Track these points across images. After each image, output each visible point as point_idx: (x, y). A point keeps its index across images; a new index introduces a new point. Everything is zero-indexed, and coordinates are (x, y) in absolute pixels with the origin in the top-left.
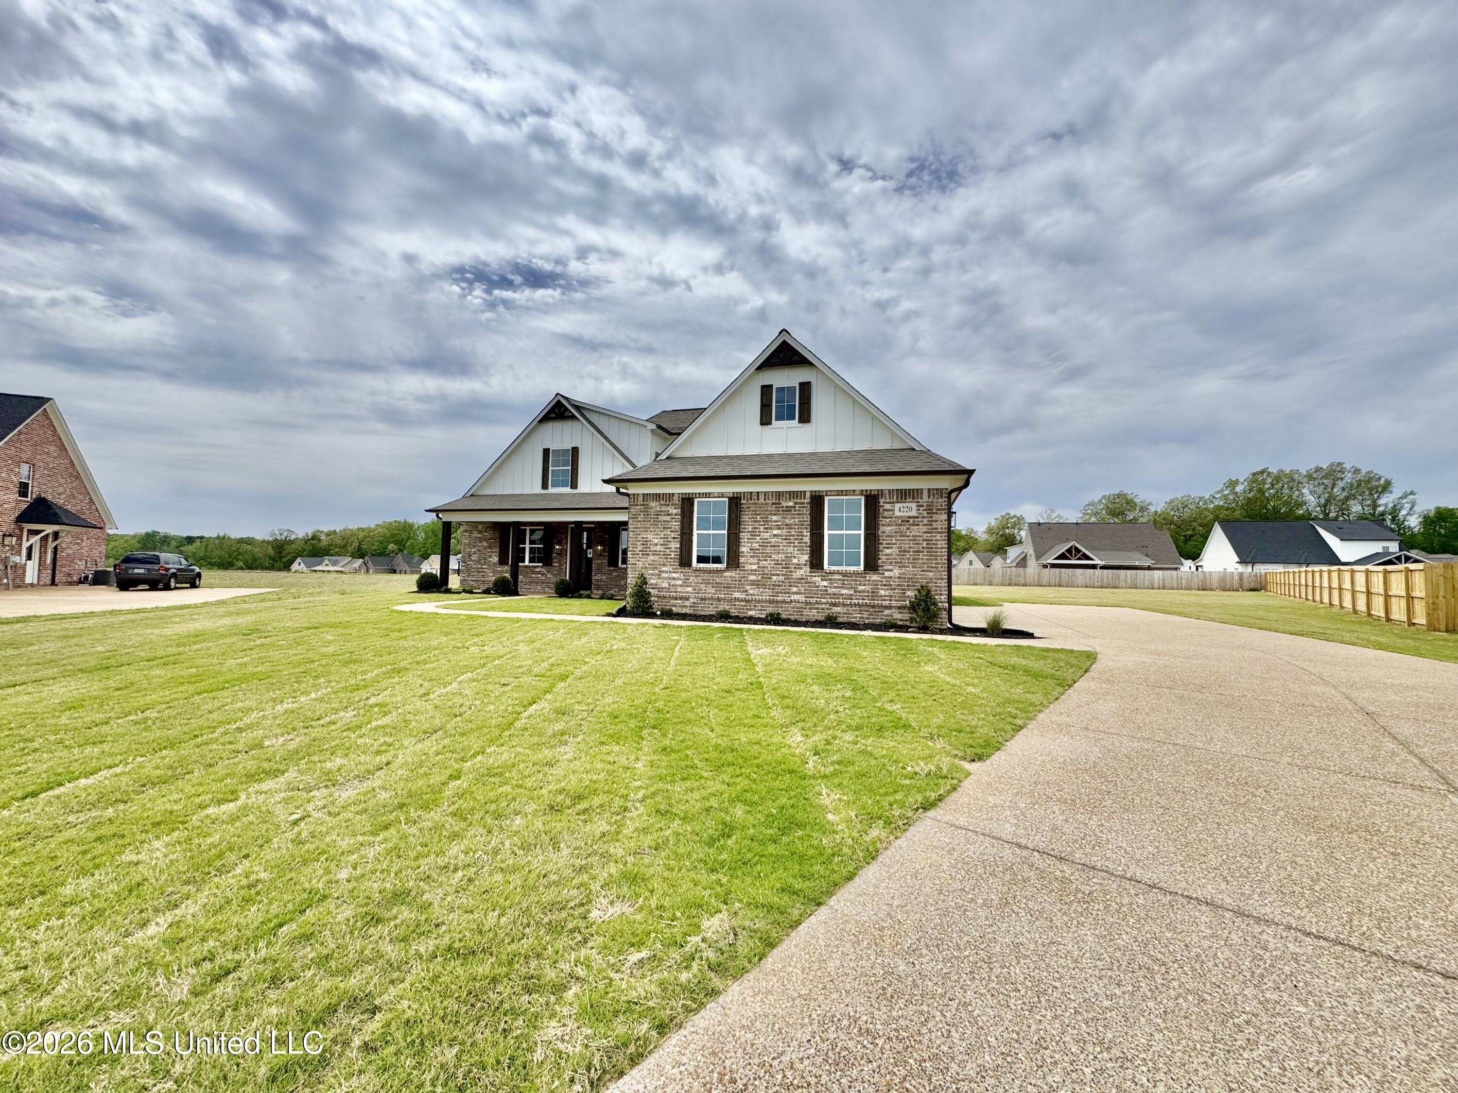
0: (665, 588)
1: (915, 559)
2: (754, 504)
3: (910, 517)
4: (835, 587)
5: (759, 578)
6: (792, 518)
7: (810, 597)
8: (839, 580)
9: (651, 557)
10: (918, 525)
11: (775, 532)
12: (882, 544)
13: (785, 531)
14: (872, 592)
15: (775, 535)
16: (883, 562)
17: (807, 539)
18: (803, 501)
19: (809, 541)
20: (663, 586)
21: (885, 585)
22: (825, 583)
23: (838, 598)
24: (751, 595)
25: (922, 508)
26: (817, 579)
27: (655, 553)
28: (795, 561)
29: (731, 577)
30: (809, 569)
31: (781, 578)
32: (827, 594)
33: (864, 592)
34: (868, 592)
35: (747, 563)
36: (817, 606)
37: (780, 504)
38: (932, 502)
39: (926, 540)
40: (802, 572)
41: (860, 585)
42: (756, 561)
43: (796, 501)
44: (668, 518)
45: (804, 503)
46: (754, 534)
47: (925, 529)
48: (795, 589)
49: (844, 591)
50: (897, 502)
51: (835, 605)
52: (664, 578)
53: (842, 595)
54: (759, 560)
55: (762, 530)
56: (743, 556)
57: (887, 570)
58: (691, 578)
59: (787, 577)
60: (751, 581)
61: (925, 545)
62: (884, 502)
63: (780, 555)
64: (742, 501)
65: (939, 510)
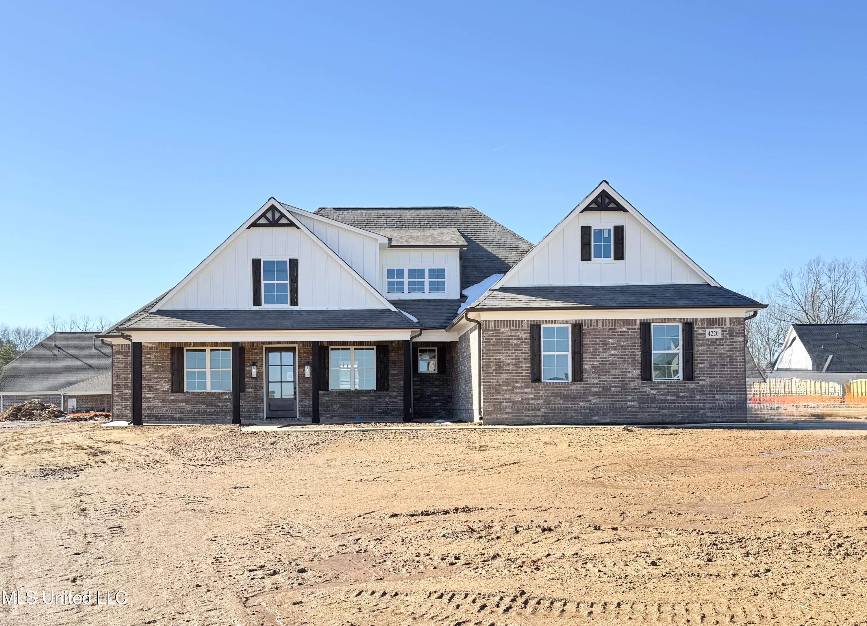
0: (519, 401)
1: (721, 371)
2: (594, 329)
3: (717, 339)
4: (662, 395)
5: (601, 389)
6: (626, 341)
7: (643, 403)
8: (665, 389)
9: (505, 376)
10: (723, 345)
11: (612, 352)
12: (697, 360)
13: (620, 351)
14: (691, 397)
15: (612, 355)
16: (697, 374)
17: (638, 358)
18: (634, 327)
19: (640, 359)
20: (517, 399)
21: (700, 392)
22: (654, 392)
23: (665, 403)
24: (594, 404)
25: (725, 333)
26: (647, 388)
27: (508, 372)
28: (629, 375)
29: (576, 390)
30: (640, 381)
31: (618, 389)
32: (656, 401)
33: (684, 397)
34: (687, 397)
35: (590, 378)
36: (648, 410)
37: (615, 329)
38: (733, 328)
39: (729, 356)
40: (635, 383)
41: (681, 392)
42: (597, 376)
43: (628, 327)
44: (519, 342)
45: (635, 329)
46: (594, 354)
47: (728, 348)
48: (630, 398)
49: (669, 398)
50: (707, 328)
51: (662, 409)
52: (517, 393)
53: (668, 400)
54: (600, 375)
55: (601, 351)
56: (586, 373)
57: (701, 380)
58: (542, 392)
59: (624, 388)
60: (594, 392)
61: (728, 361)
62: (697, 328)
63: (617, 371)
64: (584, 327)
65: (738, 333)
